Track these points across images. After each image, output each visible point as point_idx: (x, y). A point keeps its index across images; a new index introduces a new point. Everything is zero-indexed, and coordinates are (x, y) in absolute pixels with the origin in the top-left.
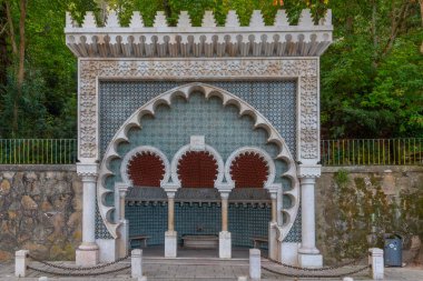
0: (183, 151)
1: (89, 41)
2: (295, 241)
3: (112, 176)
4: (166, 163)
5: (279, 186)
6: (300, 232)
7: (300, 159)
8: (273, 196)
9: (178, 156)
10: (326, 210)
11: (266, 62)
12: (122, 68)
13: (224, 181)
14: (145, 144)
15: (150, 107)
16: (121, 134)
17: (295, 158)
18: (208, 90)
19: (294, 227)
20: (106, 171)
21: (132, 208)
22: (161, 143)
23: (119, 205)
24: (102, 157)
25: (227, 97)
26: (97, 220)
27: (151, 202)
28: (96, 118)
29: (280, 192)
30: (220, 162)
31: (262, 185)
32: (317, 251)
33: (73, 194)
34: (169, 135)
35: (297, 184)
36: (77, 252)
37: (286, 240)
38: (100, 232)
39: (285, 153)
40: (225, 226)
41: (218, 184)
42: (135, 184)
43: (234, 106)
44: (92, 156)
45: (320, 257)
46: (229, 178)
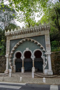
0: (25, 51)
1: (8, 34)
2: (47, 69)
4: (22, 54)
5: (44, 57)
6: (48, 67)
7: (46, 51)
8: (43, 59)
9: (24, 52)
10: (54, 61)
11: (38, 33)
12: (13, 38)
13: (33, 56)
14: (18, 50)
15: (18, 44)
16: (13, 49)
18: (28, 39)
19: (47, 66)
20: (11, 56)
21: (16, 63)
22: (21, 50)
23: (14, 62)
24: (10, 53)
25: (32, 40)
26: (9, 65)
27: (19, 62)
28: (9, 47)
30: (32, 53)
32: (52, 71)
34: (22, 48)
35: (47, 56)
37: (45, 69)
39: (44, 50)
41: (32, 57)
42: (17, 58)
44: (8, 53)
46: (34, 56)
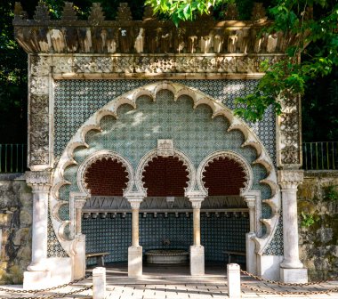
2: (276, 254)
3: (67, 185)
4: (130, 169)
5: (257, 193)
6: (282, 244)
7: (280, 164)
8: (251, 204)
9: (144, 162)
13: (196, 189)
14: (105, 148)
16: (78, 138)
17: (275, 163)
18: (178, 88)
19: (276, 239)
24: (56, 164)
25: (199, 96)
29: (259, 200)
30: (191, 167)
31: (238, 193)
32: (301, 265)
33: (19, 207)
34: (133, 138)
35: (278, 191)
36: (26, 274)
37: (266, 253)
39: (264, 157)
41: (189, 192)
43: (206, 106)
45: (305, 271)
46: (201, 185)
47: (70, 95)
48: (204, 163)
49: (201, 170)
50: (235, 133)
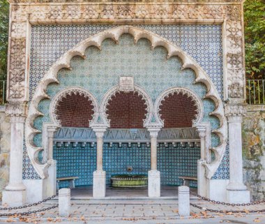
2: (223, 178)
3: (41, 116)
4: (95, 103)
5: (208, 124)
6: (228, 169)
8: (202, 134)
9: (107, 96)
13: (153, 120)
14: (74, 84)
16: (50, 75)
17: (222, 97)
18: (137, 32)
19: (223, 165)
20: (34, 111)
21: (60, 148)
24: (31, 98)
25: (156, 39)
26: (24, 161)
27: (80, 143)
29: (208, 130)
30: (149, 102)
32: (245, 187)
34: (99, 76)
36: (4, 193)
37: (215, 177)
38: (28, 173)
39: (213, 92)
40: (154, 165)
41: (146, 123)
42: (64, 124)
43: (162, 47)
45: (248, 193)
46: (157, 117)
47: (44, 38)
48: (160, 98)
49: (158, 103)
50: (188, 71)
